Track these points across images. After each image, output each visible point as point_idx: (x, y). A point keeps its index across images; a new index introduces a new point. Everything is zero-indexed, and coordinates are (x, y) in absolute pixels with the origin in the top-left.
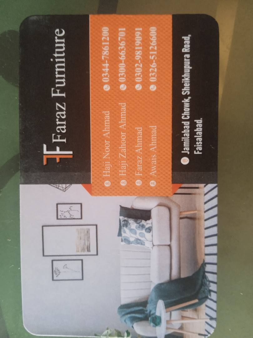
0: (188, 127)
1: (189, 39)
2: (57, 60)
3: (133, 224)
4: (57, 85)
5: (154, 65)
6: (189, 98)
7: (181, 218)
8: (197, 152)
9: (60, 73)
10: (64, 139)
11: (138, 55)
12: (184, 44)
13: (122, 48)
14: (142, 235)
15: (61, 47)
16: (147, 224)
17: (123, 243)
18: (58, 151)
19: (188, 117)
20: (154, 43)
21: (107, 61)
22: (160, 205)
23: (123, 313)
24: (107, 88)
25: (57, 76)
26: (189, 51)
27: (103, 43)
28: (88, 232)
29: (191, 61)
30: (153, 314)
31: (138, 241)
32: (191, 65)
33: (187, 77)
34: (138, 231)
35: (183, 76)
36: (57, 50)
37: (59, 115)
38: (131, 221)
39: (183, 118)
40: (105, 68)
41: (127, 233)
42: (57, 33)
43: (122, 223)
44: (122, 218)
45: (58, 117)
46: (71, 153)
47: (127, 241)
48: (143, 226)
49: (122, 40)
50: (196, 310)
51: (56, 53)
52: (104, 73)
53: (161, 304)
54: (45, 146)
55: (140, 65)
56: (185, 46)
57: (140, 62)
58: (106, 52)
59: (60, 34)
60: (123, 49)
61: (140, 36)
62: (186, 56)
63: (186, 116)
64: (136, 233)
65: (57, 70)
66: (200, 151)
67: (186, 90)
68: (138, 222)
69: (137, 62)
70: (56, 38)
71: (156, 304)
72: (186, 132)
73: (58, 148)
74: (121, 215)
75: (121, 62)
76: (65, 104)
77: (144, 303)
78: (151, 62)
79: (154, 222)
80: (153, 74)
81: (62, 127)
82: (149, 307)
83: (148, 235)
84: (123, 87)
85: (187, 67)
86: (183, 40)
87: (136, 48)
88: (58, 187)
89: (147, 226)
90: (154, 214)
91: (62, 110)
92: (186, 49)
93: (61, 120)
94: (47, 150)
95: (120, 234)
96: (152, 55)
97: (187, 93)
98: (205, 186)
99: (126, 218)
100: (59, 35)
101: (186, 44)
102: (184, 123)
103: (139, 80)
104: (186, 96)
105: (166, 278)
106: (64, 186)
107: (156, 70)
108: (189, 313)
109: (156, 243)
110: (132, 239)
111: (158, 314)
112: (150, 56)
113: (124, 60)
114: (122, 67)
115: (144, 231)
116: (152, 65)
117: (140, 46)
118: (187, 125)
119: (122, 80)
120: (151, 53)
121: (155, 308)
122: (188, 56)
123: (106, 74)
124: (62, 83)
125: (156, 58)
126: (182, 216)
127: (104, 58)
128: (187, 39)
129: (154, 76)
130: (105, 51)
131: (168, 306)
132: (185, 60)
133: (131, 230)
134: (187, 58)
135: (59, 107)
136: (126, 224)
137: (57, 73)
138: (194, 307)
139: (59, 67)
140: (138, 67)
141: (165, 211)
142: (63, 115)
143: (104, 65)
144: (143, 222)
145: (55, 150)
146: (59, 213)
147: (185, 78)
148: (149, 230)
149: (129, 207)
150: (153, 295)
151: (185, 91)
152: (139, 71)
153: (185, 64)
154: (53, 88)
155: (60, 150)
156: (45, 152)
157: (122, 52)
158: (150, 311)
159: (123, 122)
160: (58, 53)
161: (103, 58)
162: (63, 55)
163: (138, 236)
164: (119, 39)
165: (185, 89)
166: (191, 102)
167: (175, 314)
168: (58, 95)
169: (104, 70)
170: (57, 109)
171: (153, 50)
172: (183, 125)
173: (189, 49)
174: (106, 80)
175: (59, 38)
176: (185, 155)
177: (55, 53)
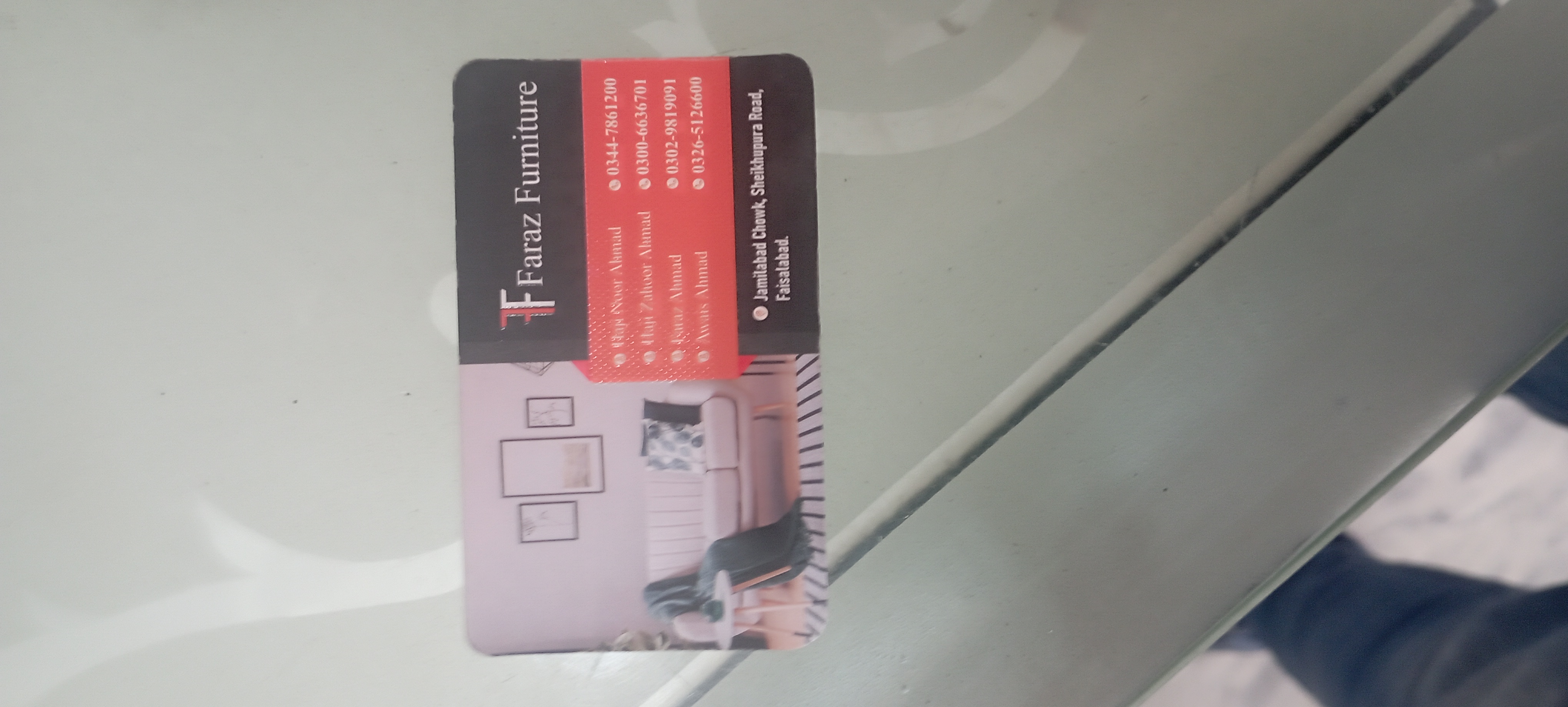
0: (765, 253)
1: (760, 97)
2: (524, 137)
3: (668, 433)
4: (525, 183)
5: (699, 144)
6: (764, 201)
7: (757, 418)
8: (780, 296)
9: (529, 160)
10: (538, 279)
11: (671, 127)
12: (752, 107)
13: (641, 114)
14: (686, 452)
15: (531, 115)
16: (694, 431)
17: (650, 469)
18: (528, 302)
19: (764, 236)
20: (698, 105)
21: (614, 139)
22: (716, 396)
23: (655, 599)
24: (615, 185)
25: (525, 166)
26: (761, 119)
27: (607, 107)
28: (585, 449)
29: (764, 136)
30: (710, 598)
31: (679, 464)
32: (764, 143)
33: (758, 164)
34: (680, 445)
35: (752, 162)
36: (523, 120)
37: (528, 236)
38: (665, 428)
39: (754, 236)
40: (610, 149)
41: (657, 449)
42: (523, 88)
43: (649, 431)
44: (648, 422)
45: (528, 240)
46: (552, 304)
47: (656, 463)
48: (686, 436)
49: (640, 101)
50: (786, 586)
51: (522, 125)
52: (610, 158)
53: (722, 578)
54: (503, 293)
55: (674, 144)
56: (753, 109)
57: (673, 138)
58: (612, 122)
59: (528, 90)
60: (643, 117)
61: (673, 92)
62: (756, 127)
63: (759, 234)
64: (672, 449)
65: (524, 155)
66: (787, 296)
67: (758, 187)
68: (678, 428)
69: (668, 139)
70: (522, 97)
71: (713, 577)
72: (761, 262)
73: (528, 296)
74: (646, 416)
75: (639, 139)
76: (539, 215)
77: (690, 578)
78: (694, 138)
79: (705, 427)
80: (698, 160)
81: (534, 258)
82: (702, 586)
83: (696, 452)
84: (645, 184)
85: (759, 146)
86: (750, 99)
87: (667, 115)
88: (528, 367)
89: (695, 435)
90: (706, 412)
91: (534, 227)
92: (756, 114)
93: (532, 244)
94: (508, 300)
95: (644, 452)
96: (695, 126)
97: (760, 193)
98: (797, 358)
99: (656, 422)
100: (526, 93)
101: (756, 105)
102: (757, 245)
103: (672, 170)
104: (758, 199)
105: (730, 530)
106: (539, 365)
107: (703, 153)
108: (774, 592)
109: (712, 465)
110: (667, 461)
111: (717, 597)
112: (692, 129)
113: (645, 136)
114: (642, 150)
115: (688, 445)
116: (695, 143)
117: (673, 111)
118: (761, 249)
119: (643, 171)
120: (693, 122)
121: (712, 587)
122: (760, 127)
123: (613, 162)
124: (533, 178)
125: (702, 132)
126: (757, 414)
127: (609, 132)
128: (756, 98)
129: (700, 163)
130: (611, 120)
131: (737, 580)
132: (755, 133)
133: (666, 444)
134: (757, 131)
135: (528, 222)
136: (655, 433)
137: (523, 160)
138: (785, 581)
139: (528, 150)
140: (671, 148)
141: (726, 408)
142: (536, 236)
143: (609, 145)
144: (688, 428)
145: (522, 299)
146: (532, 415)
147: (755, 165)
148: (699, 442)
149: (659, 400)
150: (708, 563)
151: (756, 189)
152: (672, 155)
153: (754, 141)
154: (517, 187)
155: (532, 300)
156: (505, 305)
157: (642, 121)
158: (704, 593)
159: (645, 248)
160: (526, 124)
161: (607, 134)
162: (536, 128)
163: (676, 455)
164: (636, 100)
165: (755, 186)
166: (767, 209)
167: (749, 596)
168: (527, 199)
169: (609, 153)
170: (525, 225)
171: (696, 118)
172: (755, 250)
173: (761, 114)
174: (613, 171)
175: (527, 98)
176: (761, 303)
177: (520, 126)
